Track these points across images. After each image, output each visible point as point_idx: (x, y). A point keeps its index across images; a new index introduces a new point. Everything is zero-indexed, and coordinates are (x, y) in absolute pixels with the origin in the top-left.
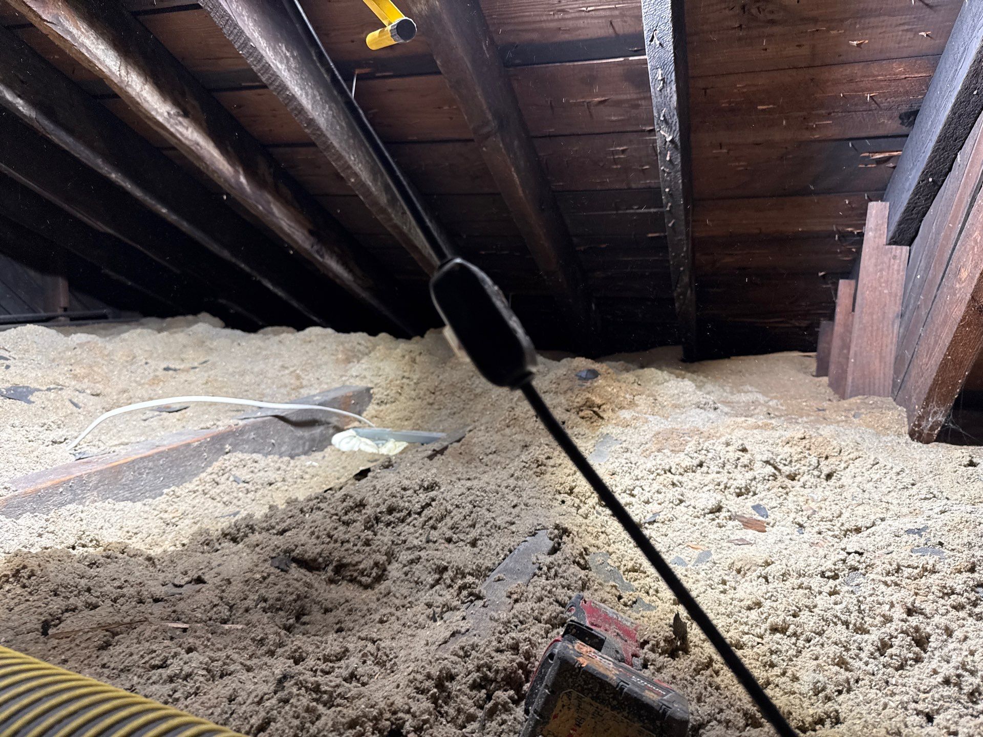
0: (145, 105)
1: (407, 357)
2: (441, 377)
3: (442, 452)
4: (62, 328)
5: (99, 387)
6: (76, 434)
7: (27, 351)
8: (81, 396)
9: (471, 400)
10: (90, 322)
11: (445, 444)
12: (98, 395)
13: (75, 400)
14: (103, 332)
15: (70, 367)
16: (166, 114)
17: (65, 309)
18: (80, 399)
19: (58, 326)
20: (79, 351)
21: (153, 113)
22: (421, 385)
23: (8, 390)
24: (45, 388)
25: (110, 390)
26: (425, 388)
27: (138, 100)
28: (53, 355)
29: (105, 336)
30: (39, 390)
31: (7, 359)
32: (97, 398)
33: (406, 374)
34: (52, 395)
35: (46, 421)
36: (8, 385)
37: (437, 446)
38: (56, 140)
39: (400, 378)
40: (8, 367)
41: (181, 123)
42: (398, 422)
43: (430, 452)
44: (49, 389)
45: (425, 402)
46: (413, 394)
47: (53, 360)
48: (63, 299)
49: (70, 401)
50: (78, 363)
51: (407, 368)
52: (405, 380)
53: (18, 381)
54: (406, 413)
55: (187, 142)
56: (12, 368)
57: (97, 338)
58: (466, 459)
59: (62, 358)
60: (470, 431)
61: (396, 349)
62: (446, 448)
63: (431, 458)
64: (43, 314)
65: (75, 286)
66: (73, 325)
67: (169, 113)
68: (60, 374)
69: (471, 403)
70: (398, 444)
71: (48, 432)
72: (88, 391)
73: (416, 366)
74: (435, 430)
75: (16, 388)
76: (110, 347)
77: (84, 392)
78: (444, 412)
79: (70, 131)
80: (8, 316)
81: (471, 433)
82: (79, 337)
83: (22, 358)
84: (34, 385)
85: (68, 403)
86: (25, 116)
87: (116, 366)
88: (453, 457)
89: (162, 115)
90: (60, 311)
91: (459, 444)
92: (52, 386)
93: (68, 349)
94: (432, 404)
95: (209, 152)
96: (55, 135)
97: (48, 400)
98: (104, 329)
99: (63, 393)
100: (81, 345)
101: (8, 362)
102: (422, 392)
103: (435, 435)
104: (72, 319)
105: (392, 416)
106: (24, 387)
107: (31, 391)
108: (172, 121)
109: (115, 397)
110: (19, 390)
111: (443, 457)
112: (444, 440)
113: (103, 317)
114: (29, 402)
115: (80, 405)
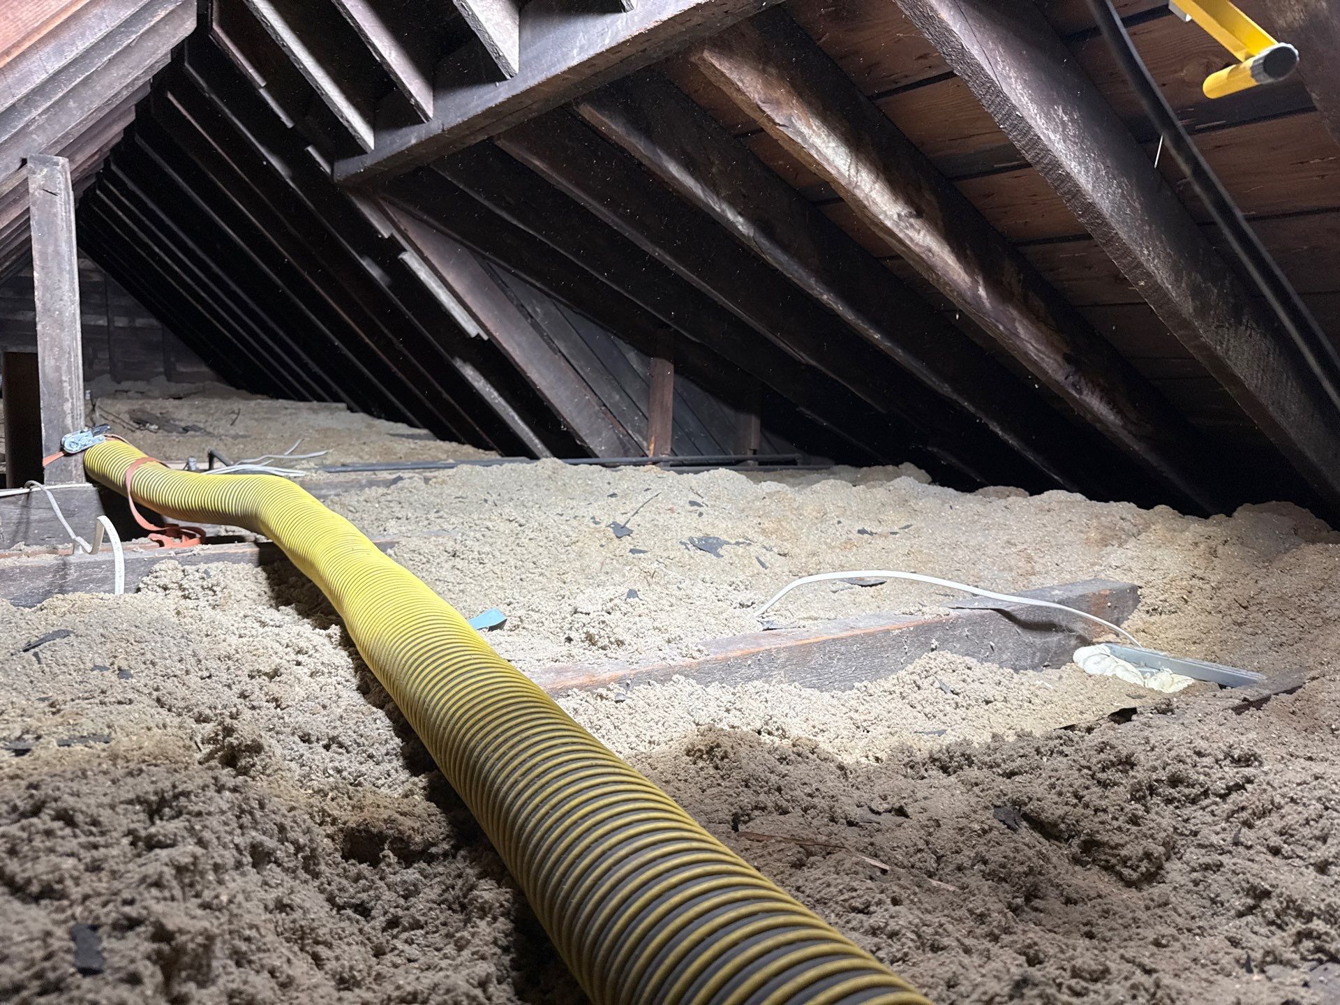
0: (874, 209)
1: (1202, 546)
2: (1261, 583)
3: (1259, 704)
4: (750, 473)
5: (787, 547)
6: (763, 599)
7: (718, 498)
8: (768, 554)
9: (1316, 627)
10: (778, 467)
11: (1266, 692)
12: (785, 555)
13: (762, 559)
14: (792, 480)
15: (759, 520)
16: (895, 217)
17: (755, 452)
18: (768, 557)
19: (747, 471)
20: (767, 501)
21: (881, 217)
22: (1224, 592)
23: (700, 540)
24: (733, 541)
25: (798, 551)
26: (1230, 598)
27: (866, 203)
28: (742, 504)
29: (793, 486)
30: (729, 543)
31: (700, 505)
32: (783, 558)
33: (1199, 573)
34: (740, 550)
35: (734, 579)
36: (700, 535)
37: (1251, 694)
38: (768, 258)
39: (1188, 577)
40: (701, 514)
41: (912, 225)
42: (1181, 644)
43: (1237, 702)
44: (738, 543)
45: (1228, 619)
46: (1209, 604)
47: (743, 511)
48: (754, 441)
49: (757, 558)
50: (766, 515)
51: (1201, 563)
52: (1195, 581)
53: (709, 530)
54: (1195, 632)
55: (917, 249)
56: (705, 515)
57: (787, 487)
58: (1304, 724)
59: (751, 508)
60: (1313, 679)
61: (1182, 531)
62: (1266, 699)
63: (1238, 710)
64: (733, 456)
65: (768, 426)
66: (761, 470)
67: (899, 215)
68: (749, 527)
69: (1316, 632)
70: (1178, 678)
71: (736, 592)
72: (775, 550)
73: (1217, 561)
74: (1244, 667)
75: (707, 538)
76: (799, 499)
77: (771, 550)
78: (1262, 639)
79: (785, 248)
80: (700, 457)
81: (1315, 682)
82: (769, 486)
83: (714, 506)
84: (724, 537)
85: (755, 561)
86: (743, 235)
87: (805, 523)
88: (1278, 716)
89: (891, 218)
90: (750, 454)
91: (1291, 697)
92: (741, 540)
93: (757, 498)
94: (1240, 624)
95: (942, 259)
96: (769, 254)
97: (736, 555)
98: (792, 476)
99: (751, 549)
100: (770, 495)
101: (701, 509)
102: (1224, 603)
103: (1243, 673)
104: (761, 464)
105: (1171, 634)
106: (714, 538)
107: (721, 543)
108: (902, 224)
109: (804, 560)
110: (710, 541)
111: (1261, 713)
112: (1264, 686)
113: (792, 463)
114: (719, 556)
115: (767, 564)
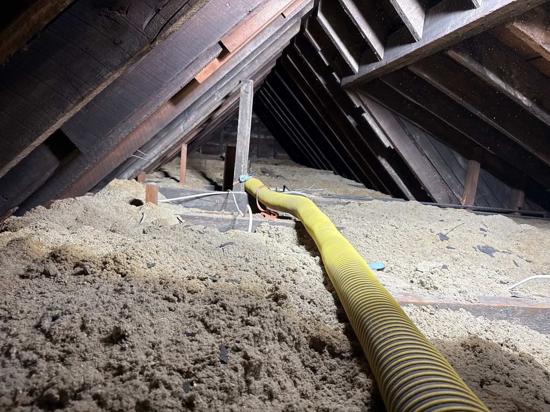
4: (515, 218)
5: (531, 258)
6: (514, 281)
7: (496, 228)
8: (520, 260)
10: (532, 217)
12: (530, 262)
13: (516, 262)
14: (539, 225)
15: (517, 242)
17: (520, 208)
18: (519, 261)
19: (514, 217)
20: (523, 234)
23: (483, 247)
24: (501, 251)
25: (538, 261)
28: (509, 233)
29: (540, 228)
30: (498, 251)
31: (486, 231)
34: (505, 255)
35: (499, 269)
36: (483, 245)
38: (539, 117)
40: (485, 235)
44: (504, 252)
47: (509, 237)
48: (520, 204)
49: (514, 261)
50: (522, 240)
53: (489, 244)
56: (487, 236)
57: (536, 228)
59: (513, 236)
64: (507, 209)
65: (528, 196)
66: (522, 218)
68: (511, 245)
71: (499, 275)
72: (525, 258)
75: (487, 247)
76: (542, 235)
77: (522, 258)
80: (489, 208)
82: (526, 226)
83: (493, 232)
84: (496, 248)
85: (512, 262)
86: (525, 106)
87: (544, 247)
90: (516, 209)
92: (506, 251)
93: (518, 231)
96: (540, 115)
97: (502, 258)
98: (540, 223)
99: (511, 256)
100: (526, 231)
101: (486, 233)
104: (522, 215)
106: (491, 247)
107: (495, 251)
109: (540, 266)
110: (489, 249)
113: (541, 216)
114: (492, 256)
115: (519, 265)
